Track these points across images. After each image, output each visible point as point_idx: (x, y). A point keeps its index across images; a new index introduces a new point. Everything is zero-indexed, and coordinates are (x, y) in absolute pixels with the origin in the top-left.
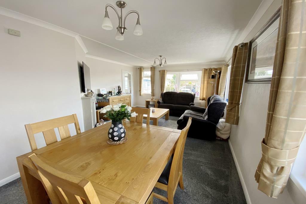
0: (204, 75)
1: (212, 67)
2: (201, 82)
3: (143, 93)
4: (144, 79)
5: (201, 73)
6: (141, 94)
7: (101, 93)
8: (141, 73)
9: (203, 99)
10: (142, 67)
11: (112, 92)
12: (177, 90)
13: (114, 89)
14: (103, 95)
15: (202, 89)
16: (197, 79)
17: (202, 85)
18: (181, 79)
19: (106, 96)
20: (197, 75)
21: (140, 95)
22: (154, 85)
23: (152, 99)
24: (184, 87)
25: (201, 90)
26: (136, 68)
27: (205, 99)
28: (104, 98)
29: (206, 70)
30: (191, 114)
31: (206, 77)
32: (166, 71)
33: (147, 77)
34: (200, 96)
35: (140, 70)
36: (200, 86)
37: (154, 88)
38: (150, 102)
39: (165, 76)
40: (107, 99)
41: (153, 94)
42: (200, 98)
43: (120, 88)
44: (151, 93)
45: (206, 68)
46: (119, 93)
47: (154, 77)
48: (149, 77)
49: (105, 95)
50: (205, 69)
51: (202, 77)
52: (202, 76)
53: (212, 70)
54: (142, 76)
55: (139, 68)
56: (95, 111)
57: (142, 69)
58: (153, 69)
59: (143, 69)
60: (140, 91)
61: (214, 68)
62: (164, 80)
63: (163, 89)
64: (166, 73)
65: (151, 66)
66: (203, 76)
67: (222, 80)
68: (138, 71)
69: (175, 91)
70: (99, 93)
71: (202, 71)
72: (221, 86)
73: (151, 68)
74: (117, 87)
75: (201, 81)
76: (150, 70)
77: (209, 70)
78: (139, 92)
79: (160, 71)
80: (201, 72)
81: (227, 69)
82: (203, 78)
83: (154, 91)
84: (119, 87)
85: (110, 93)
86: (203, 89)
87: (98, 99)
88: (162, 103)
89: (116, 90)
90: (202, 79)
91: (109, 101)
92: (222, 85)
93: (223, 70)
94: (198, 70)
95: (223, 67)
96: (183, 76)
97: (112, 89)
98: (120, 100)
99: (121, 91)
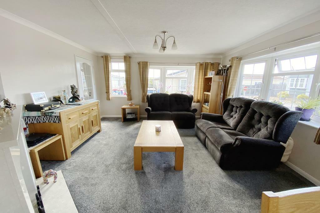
1: (208, 62)
2: (196, 80)
4: (112, 75)
6: (110, 97)
7: (36, 103)
8: (108, 64)
9: (198, 102)
10: (109, 54)
11: (59, 98)
13: (64, 91)
14: (42, 108)
15: (196, 89)
16: (187, 76)
18: (167, 76)
19: (50, 109)
21: (108, 99)
22: (130, 84)
23: (131, 105)
26: (98, 57)
27: (201, 102)
28: (45, 115)
29: (201, 65)
32: (148, 64)
34: (194, 98)
35: (106, 59)
37: (131, 89)
38: (126, 109)
39: (148, 70)
40: (54, 115)
42: (194, 100)
43: (75, 90)
44: (126, 96)
45: (201, 62)
46: (75, 98)
47: (130, 71)
48: (122, 72)
49: (46, 106)
52: (196, 72)
55: (103, 57)
56: (27, 150)
57: (109, 58)
58: (127, 59)
59: (111, 58)
60: (107, 92)
61: (210, 63)
62: (146, 77)
63: (145, 89)
64: (148, 66)
65: (125, 55)
67: (233, 78)
68: (102, 61)
70: (30, 103)
71: (196, 65)
73: (125, 57)
74: (68, 87)
76: (123, 60)
77: (205, 64)
78: (105, 95)
79: (139, 64)
80: (195, 67)
82: (197, 74)
83: (131, 92)
84: (73, 88)
85: (57, 100)
87: (26, 118)
89: (68, 93)
90: (195, 76)
91: (60, 120)
93: (234, 65)
94: (190, 64)
95: (235, 60)
96: (168, 71)
97: (59, 92)
98: (83, 113)
99: (79, 96)
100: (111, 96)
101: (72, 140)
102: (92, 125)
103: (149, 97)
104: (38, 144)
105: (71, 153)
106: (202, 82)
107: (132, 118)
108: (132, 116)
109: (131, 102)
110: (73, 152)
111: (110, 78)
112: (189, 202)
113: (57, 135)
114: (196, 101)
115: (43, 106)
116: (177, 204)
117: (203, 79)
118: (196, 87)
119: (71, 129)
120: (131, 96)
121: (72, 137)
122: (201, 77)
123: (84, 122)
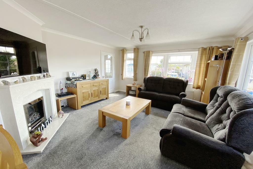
0: (201, 56)
1: (213, 46)
2: (197, 66)
3: (125, 77)
5: (196, 54)
8: (124, 55)
9: (198, 88)
10: (125, 48)
11: (86, 75)
12: (164, 74)
13: (90, 72)
14: (71, 80)
15: (197, 75)
16: (191, 62)
17: (198, 69)
18: (169, 62)
19: (75, 81)
20: (190, 56)
21: (122, 79)
22: (136, 69)
23: (133, 84)
24: (173, 71)
25: (195, 76)
26: (119, 50)
28: (72, 83)
29: (204, 49)
30: (183, 114)
31: (204, 58)
32: (151, 52)
33: (130, 59)
34: (194, 84)
35: (123, 51)
36: (194, 71)
37: (137, 72)
38: (132, 87)
39: (150, 58)
40: (75, 83)
41: (135, 78)
42: (193, 86)
44: (133, 78)
45: (205, 47)
46: (95, 76)
47: (137, 59)
48: (132, 60)
49: (74, 78)
50: (202, 48)
51: (197, 59)
52: (198, 57)
53: (213, 49)
54: (124, 59)
55: (121, 50)
57: (125, 51)
58: (136, 50)
59: (126, 51)
60: (122, 74)
61: (216, 46)
62: (148, 63)
63: (146, 72)
64: (151, 54)
65: (135, 47)
66: (200, 58)
67: (236, 62)
68: (121, 52)
69: (162, 76)
70: (69, 77)
71: (199, 51)
72: (232, 72)
73: (135, 49)
74: (93, 70)
75: (197, 64)
76: (133, 51)
77: (209, 49)
78: (121, 76)
79: (144, 53)
80: (197, 52)
81: (246, 44)
82: (199, 60)
83: (137, 75)
86: (199, 74)
87: (66, 84)
88: (144, 90)
89: (92, 73)
90: (197, 61)
91: (76, 87)
92: (234, 70)
93: (237, 47)
94: (194, 50)
95: (239, 42)
96: (171, 57)
97: (87, 72)
98: (93, 85)
99: (99, 75)
100: (124, 77)
101: (83, 100)
102: (100, 93)
103: (146, 79)
104: (63, 97)
105: (81, 106)
106: (204, 67)
107: (133, 94)
108: (133, 92)
109: (134, 82)
110: (82, 107)
111: (124, 65)
112: (104, 160)
113: (75, 95)
114: (195, 87)
115: (72, 78)
116: (97, 157)
117: (205, 64)
118: (196, 72)
119: (83, 93)
120: (136, 78)
121: (83, 98)
122: (203, 62)
123: (94, 91)
